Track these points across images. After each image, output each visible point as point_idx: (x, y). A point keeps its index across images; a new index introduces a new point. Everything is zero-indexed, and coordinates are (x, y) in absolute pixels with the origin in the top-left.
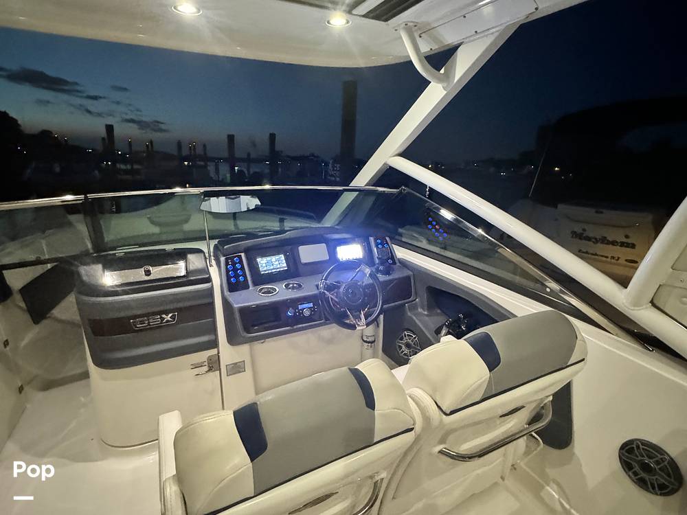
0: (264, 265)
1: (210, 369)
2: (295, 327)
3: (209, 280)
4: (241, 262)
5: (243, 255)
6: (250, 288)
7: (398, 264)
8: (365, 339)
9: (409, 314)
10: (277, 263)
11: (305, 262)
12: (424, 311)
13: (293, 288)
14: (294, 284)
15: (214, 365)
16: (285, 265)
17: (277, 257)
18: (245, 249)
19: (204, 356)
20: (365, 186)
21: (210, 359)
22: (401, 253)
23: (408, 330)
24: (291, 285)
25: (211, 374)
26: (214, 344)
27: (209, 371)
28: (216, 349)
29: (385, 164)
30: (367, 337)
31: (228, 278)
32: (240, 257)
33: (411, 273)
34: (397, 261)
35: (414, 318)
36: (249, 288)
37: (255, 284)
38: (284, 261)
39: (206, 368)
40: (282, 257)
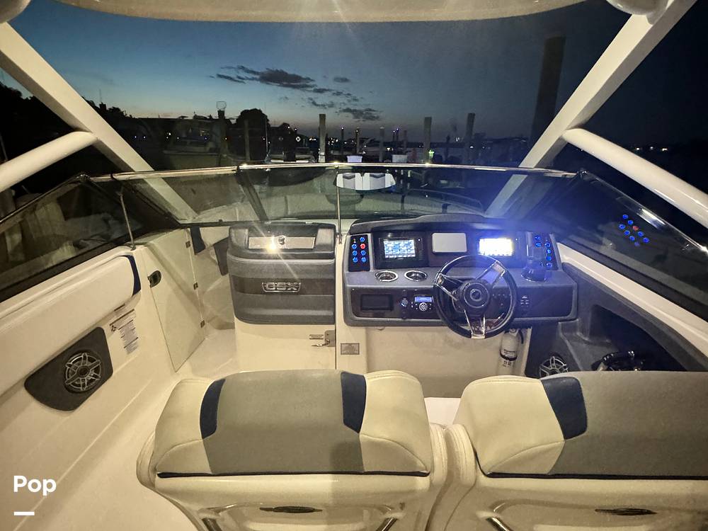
0: (390, 249)
1: (327, 343)
2: (408, 320)
3: (332, 256)
4: (366, 243)
5: (369, 235)
6: (371, 271)
7: (560, 270)
8: (503, 354)
9: (561, 334)
10: (405, 248)
11: (436, 251)
12: (585, 336)
13: (416, 278)
14: (416, 273)
15: (330, 340)
16: (414, 252)
17: (406, 242)
18: (372, 229)
19: (322, 329)
20: (535, 167)
21: (327, 334)
22: (568, 255)
23: (557, 355)
24: (413, 275)
25: (326, 348)
26: (332, 320)
27: (325, 344)
28: (334, 326)
29: (560, 139)
30: (506, 351)
31: (351, 257)
32: (366, 237)
33: (575, 284)
34: (559, 265)
35: (567, 342)
36: (369, 270)
37: (377, 267)
38: (413, 248)
39: (323, 342)
40: (412, 242)
